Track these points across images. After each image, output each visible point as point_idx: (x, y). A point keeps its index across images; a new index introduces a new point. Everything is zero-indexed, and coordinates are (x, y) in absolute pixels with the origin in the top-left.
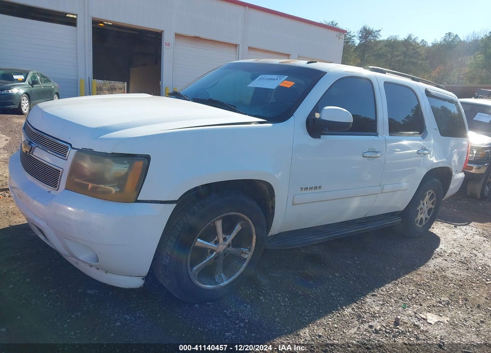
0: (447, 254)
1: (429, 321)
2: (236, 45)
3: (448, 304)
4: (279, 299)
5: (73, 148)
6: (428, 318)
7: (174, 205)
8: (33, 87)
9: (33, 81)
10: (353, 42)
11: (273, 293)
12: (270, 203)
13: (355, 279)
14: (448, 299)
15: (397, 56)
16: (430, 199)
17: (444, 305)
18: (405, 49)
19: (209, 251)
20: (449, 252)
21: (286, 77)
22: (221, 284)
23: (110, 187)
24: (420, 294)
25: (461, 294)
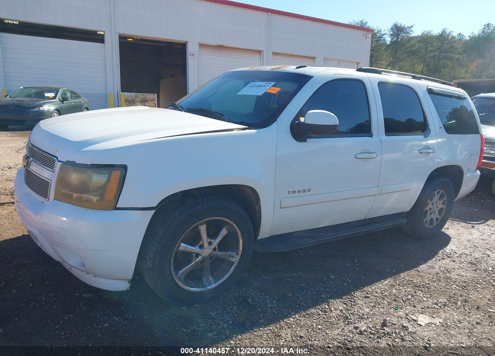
0: (456, 255)
1: (419, 322)
2: (260, 51)
3: (445, 305)
4: (267, 301)
5: (59, 161)
6: (419, 319)
7: (153, 212)
8: (63, 103)
9: (63, 98)
10: (384, 40)
11: (262, 295)
12: (257, 207)
13: (350, 281)
14: (446, 300)
15: (432, 52)
16: (440, 198)
17: (440, 307)
18: (439, 44)
19: (194, 255)
20: (460, 252)
21: (273, 83)
22: (209, 287)
23: (91, 196)
24: (417, 295)
25: (461, 296)
